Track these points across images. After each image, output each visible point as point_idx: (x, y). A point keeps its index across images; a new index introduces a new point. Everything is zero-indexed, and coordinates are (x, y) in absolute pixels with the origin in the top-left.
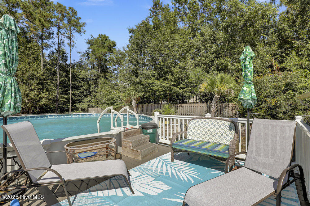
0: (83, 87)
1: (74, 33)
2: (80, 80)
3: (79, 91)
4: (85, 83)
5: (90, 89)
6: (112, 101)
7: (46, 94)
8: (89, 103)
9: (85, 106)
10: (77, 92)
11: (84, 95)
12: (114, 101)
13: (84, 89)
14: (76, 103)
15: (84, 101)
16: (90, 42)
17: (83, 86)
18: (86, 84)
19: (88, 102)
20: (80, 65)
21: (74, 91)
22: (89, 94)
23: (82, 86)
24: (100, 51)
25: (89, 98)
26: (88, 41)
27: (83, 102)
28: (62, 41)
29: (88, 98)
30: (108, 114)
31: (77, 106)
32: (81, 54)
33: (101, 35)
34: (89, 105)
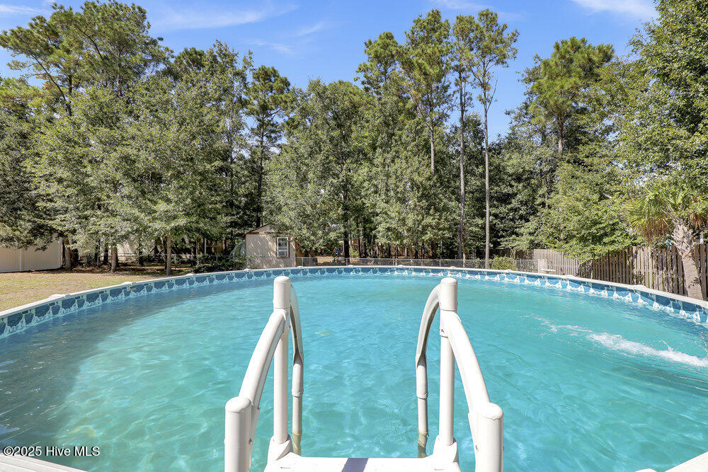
0: (519, 196)
1: (493, 68)
2: (510, 178)
3: (509, 206)
4: (521, 184)
5: (534, 198)
6: (593, 230)
7: (434, 219)
8: (532, 238)
9: (522, 243)
10: (503, 209)
11: (521, 217)
12: (602, 232)
13: (521, 202)
14: (502, 236)
15: (522, 230)
16: (532, 76)
17: (517, 194)
18: (524, 186)
19: (530, 234)
20: (512, 144)
21: (497, 207)
22: (534, 213)
23: (515, 195)
24: (557, 88)
25: (532, 225)
26: (526, 75)
27: (517, 235)
28: (467, 97)
29: (529, 224)
30: (549, 278)
31: (504, 244)
32: (513, 115)
33: (561, 45)
34: (532, 242)
